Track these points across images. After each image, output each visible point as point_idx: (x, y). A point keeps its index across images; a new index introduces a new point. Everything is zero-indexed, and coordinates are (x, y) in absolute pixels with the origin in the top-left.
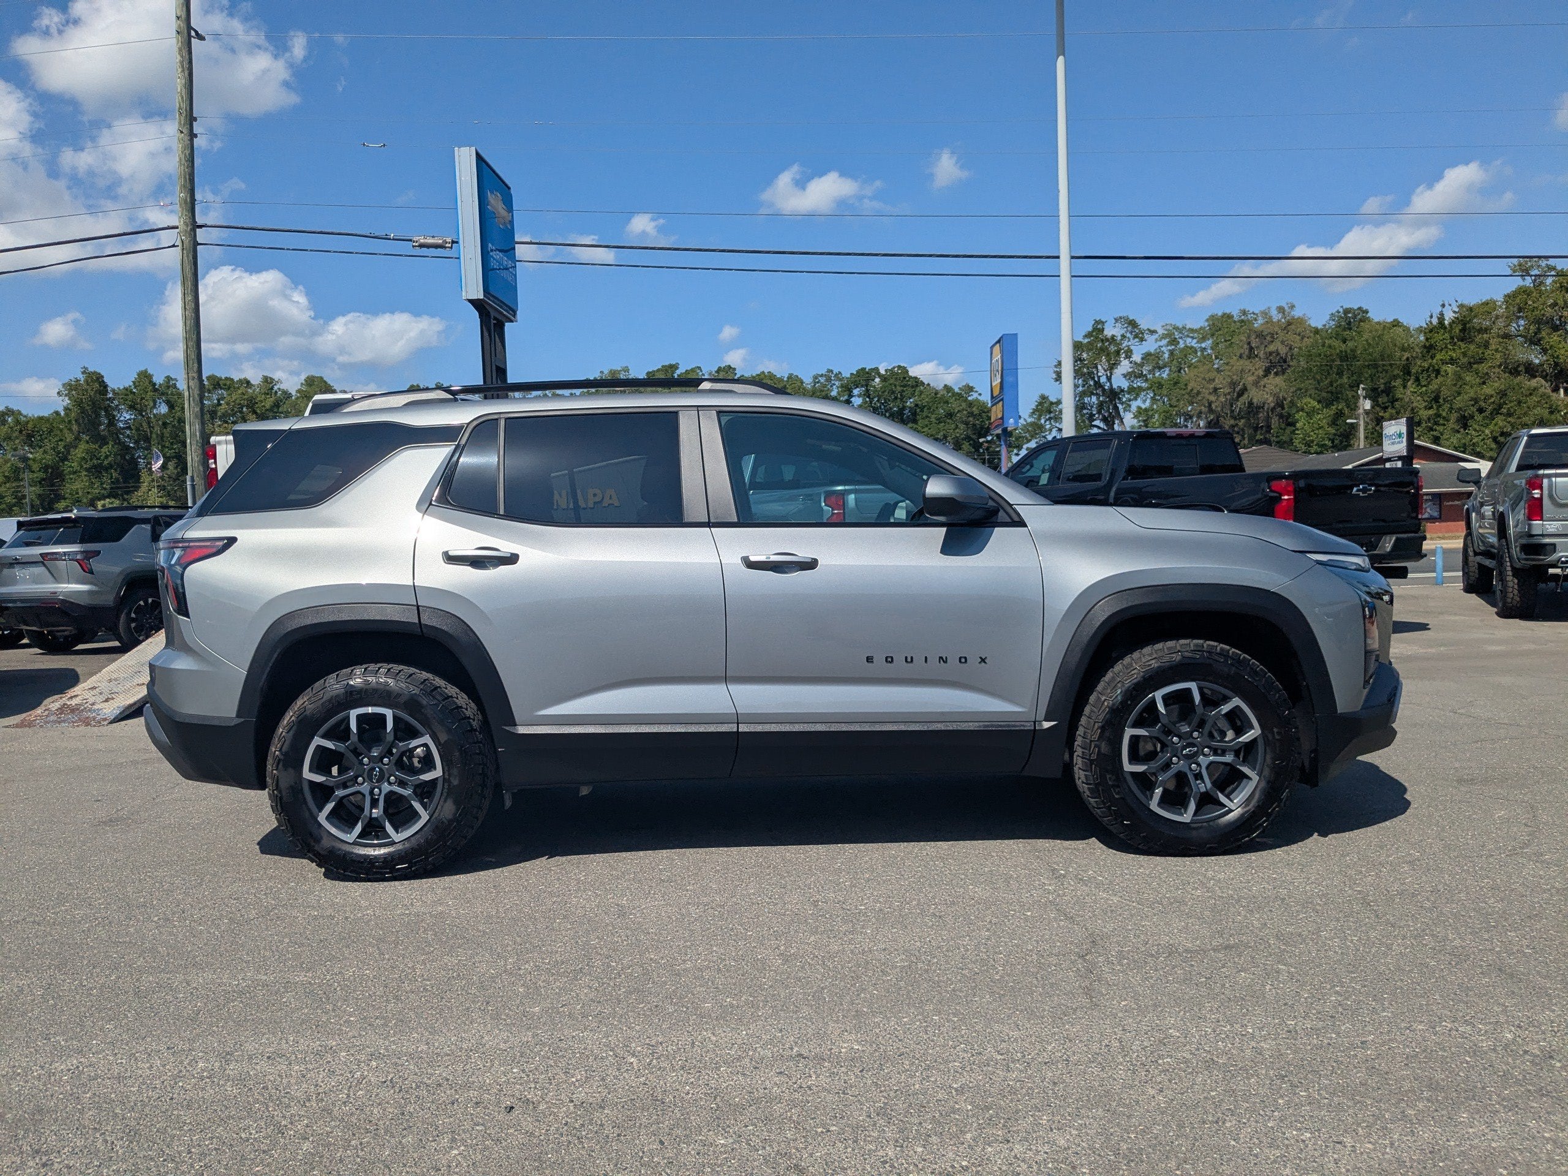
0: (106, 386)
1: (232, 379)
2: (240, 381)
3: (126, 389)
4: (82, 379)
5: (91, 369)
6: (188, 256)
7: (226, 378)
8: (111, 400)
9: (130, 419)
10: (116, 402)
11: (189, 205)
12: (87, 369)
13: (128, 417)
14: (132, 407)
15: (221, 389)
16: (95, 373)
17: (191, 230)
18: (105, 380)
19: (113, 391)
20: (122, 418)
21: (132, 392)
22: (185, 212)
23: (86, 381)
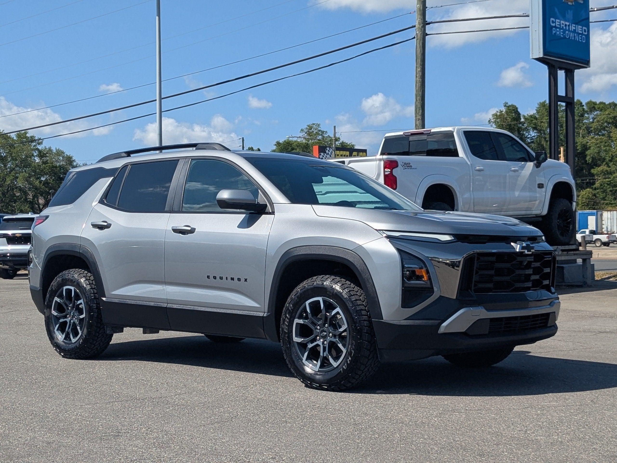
0: (519, 114)
1: (605, 103)
2: (610, 104)
3: (531, 116)
4: (504, 111)
5: (510, 104)
6: (419, 44)
7: (601, 103)
8: (523, 123)
9: (534, 136)
10: (526, 125)
11: (422, 11)
12: (507, 103)
13: (533, 135)
14: (535, 128)
15: (597, 111)
16: (513, 106)
17: (422, 27)
18: (519, 110)
19: (524, 116)
20: (529, 136)
21: (536, 119)
22: (419, 17)
23: (506, 112)
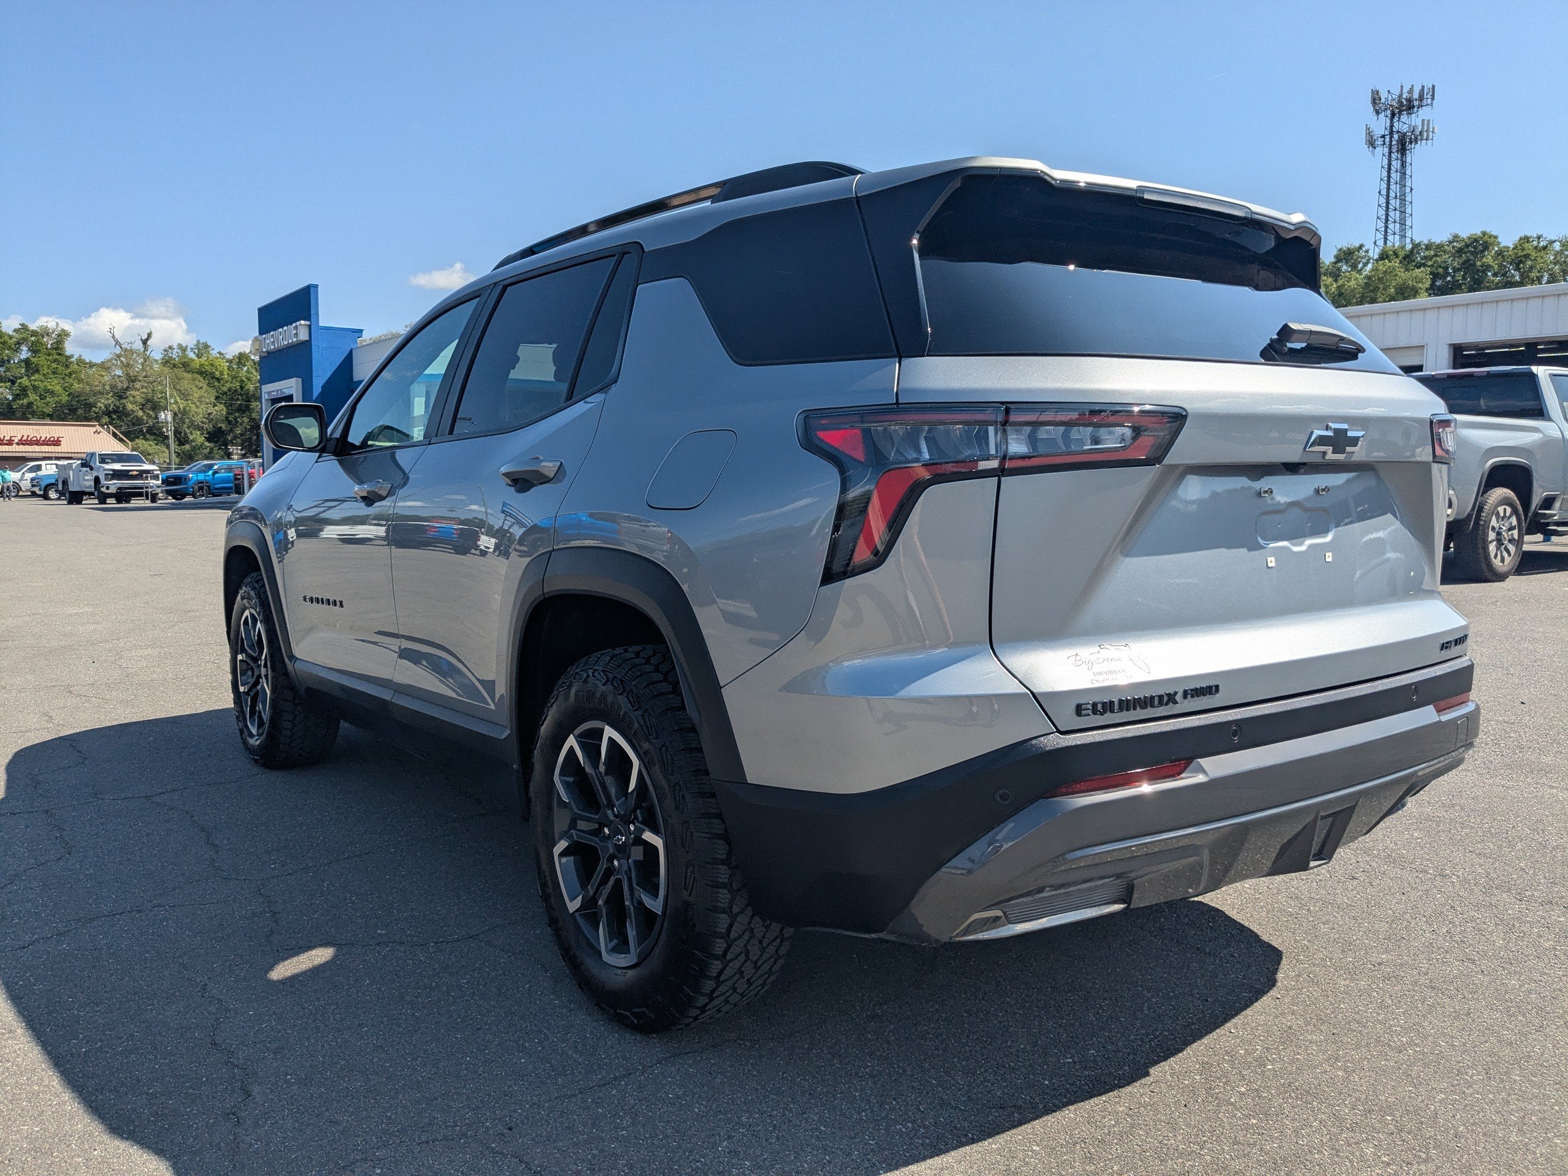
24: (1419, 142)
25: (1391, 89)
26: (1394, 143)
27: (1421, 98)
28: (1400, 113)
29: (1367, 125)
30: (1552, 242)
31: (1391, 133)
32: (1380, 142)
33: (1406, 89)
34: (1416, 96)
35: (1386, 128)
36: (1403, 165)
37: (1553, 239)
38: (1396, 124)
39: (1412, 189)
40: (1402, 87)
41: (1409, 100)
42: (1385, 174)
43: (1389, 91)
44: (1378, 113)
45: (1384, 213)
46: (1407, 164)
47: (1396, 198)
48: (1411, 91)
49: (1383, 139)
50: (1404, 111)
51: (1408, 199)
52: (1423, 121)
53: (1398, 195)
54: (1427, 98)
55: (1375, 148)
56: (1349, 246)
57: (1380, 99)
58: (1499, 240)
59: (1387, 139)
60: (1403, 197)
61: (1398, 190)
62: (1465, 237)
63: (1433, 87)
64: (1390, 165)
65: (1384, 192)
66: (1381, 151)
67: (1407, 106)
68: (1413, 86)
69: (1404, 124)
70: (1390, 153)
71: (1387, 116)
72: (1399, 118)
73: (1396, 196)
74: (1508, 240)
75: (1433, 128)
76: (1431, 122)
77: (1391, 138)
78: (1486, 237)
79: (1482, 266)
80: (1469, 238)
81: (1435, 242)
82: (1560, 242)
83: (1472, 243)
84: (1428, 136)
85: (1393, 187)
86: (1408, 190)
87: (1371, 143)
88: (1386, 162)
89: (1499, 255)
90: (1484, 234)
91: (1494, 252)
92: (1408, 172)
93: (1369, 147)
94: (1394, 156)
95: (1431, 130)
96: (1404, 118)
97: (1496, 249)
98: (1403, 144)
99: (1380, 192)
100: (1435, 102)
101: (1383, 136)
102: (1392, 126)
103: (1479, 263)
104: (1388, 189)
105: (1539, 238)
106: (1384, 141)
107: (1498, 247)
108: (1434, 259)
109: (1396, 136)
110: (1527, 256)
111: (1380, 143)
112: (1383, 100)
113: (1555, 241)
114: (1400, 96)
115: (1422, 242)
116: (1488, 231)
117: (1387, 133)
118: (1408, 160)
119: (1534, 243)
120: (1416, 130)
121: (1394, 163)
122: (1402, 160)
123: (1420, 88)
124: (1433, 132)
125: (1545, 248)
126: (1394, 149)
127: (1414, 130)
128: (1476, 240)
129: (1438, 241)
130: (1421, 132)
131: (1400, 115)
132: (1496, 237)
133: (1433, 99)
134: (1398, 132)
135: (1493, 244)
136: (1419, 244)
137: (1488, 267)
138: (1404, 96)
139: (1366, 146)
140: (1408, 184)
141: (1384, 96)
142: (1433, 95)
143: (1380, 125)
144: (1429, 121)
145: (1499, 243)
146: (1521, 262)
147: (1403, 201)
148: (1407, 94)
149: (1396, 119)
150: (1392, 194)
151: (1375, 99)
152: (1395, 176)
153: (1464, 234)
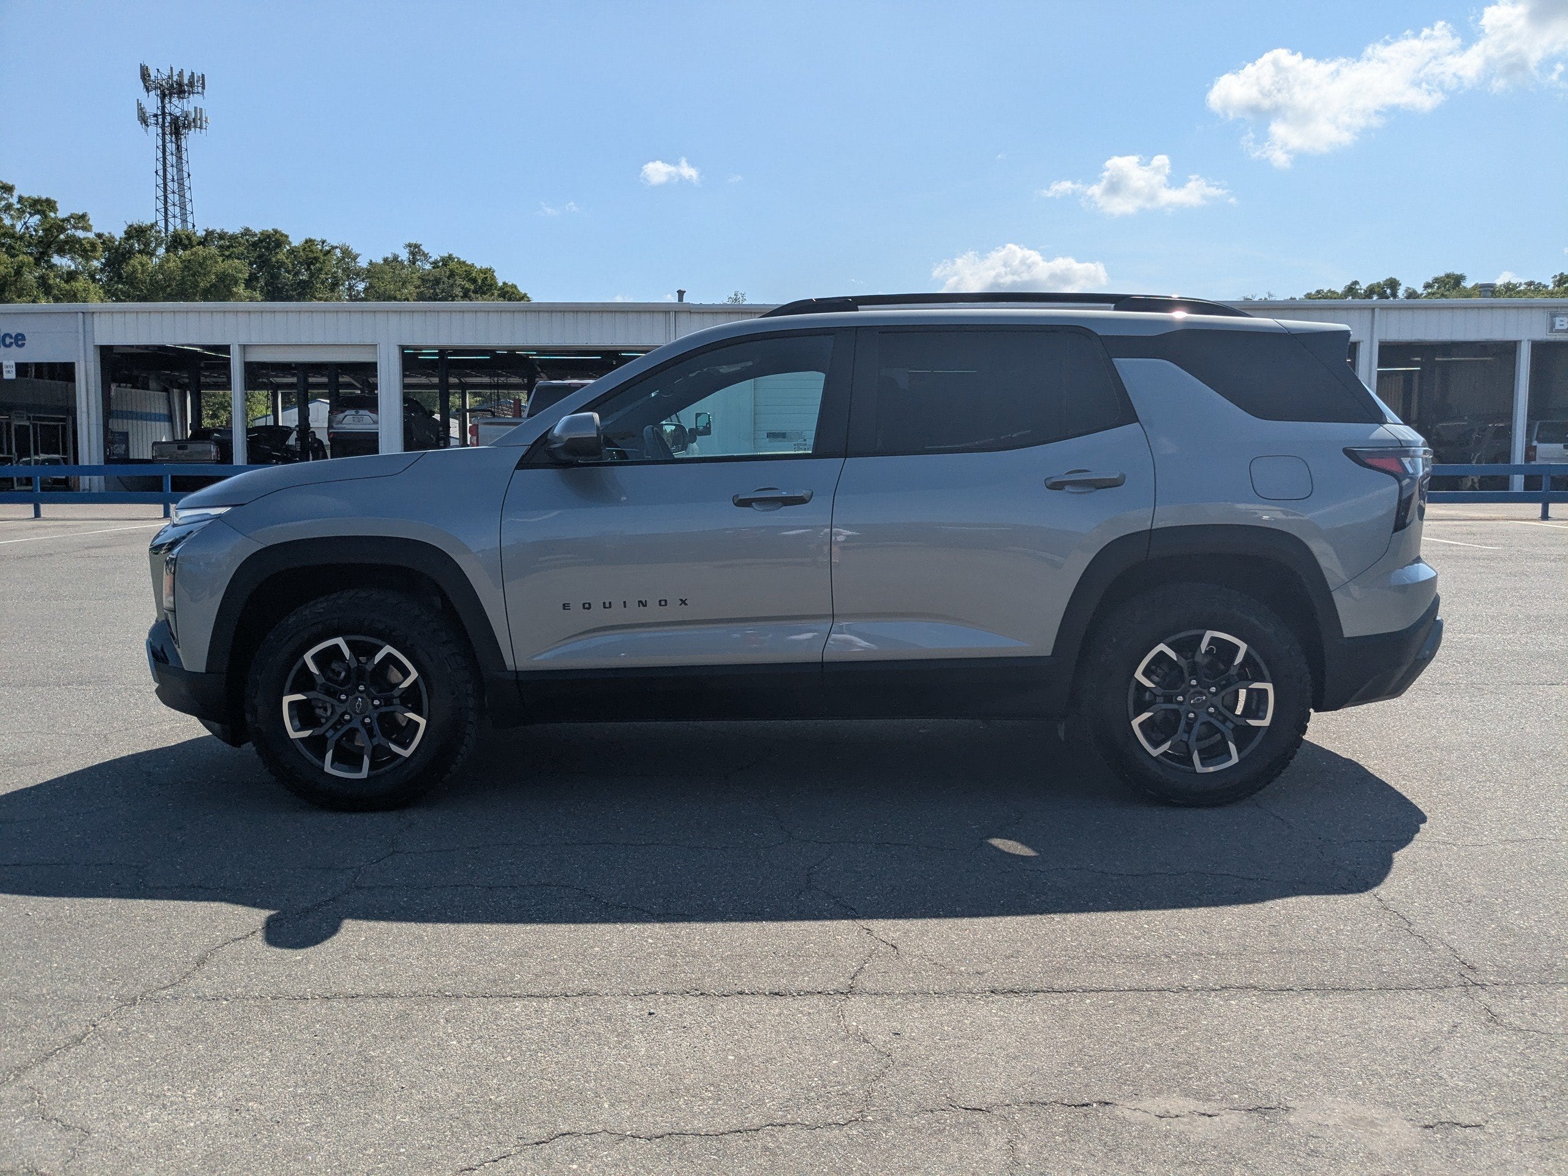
24: (193, 129)
25: (160, 70)
26: (167, 124)
27: (191, 84)
28: (171, 94)
29: (138, 100)
30: (334, 248)
31: (163, 113)
32: (152, 120)
33: (176, 72)
34: (186, 81)
35: (158, 108)
36: (179, 148)
37: (335, 245)
38: (168, 106)
39: (189, 175)
40: (171, 68)
41: (180, 84)
42: (160, 155)
43: (158, 70)
44: (148, 90)
45: (163, 194)
46: (183, 149)
47: (173, 180)
48: (181, 74)
49: (155, 118)
50: (175, 94)
51: (186, 183)
52: (196, 108)
53: (176, 178)
54: (198, 86)
55: (147, 126)
56: (141, 224)
57: (149, 76)
58: (290, 239)
59: (160, 120)
60: (181, 182)
61: (175, 173)
62: (257, 232)
63: (203, 76)
64: (164, 146)
65: (161, 173)
66: (154, 130)
67: (177, 88)
68: (182, 70)
69: (177, 106)
70: (164, 134)
71: (158, 95)
72: (170, 100)
73: (173, 179)
74: (296, 240)
75: (206, 118)
76: (204, 111)
77: (164, 119)
78: (278, 235)
79: (277, 262)
80: (262, 234)
81: (227, 233)
82: (341, 249)
83: (265, 239)
84: (201, 125)
85: (169, 169)
86: (185, 175)
87: (144, 120)
88: (160, 143)
89: (291, 254)
90: (276, 231)
91: (285, 250)
92: (184, 157)
93: (142, 124)
94: (168, 137)
95: (204, 119)
96: (175, 100)
97: (288, 248)
98: (177, 127)
99: (156, 172)
100: (205, 91)
101: (156, 116)
102: (163, 107)
103: (274, 259)
104: (165, 171)
105: (323, 242)
106: (157, 120)
107: (290, 246)
108: (231, 249)
109: (168, 118)
110: (316, 259)
111: (153, 122)
112: (152, 78)
113: (337, 247)
114: (170, 77)
115: (215, 230)
116: (279, 229)
117: (159, 113)
118: (184, 145)
119: (318, 246)
120: (189, 116)
121: (168, 145)
122: (177, 144)
123: (190, 74)
124: (206, 122)
125: (328, 252)
126: (168, 130)
127: (187, 116)
128: (269, 236)
129: (231, 232)
130: (194, 119)
131: (170, 97)
132: (287, 236)
133: (203, 88)
134: (170, 114)
135: (283, 242)
136: (212, 232)
137: (282, 264)
138: (175, 79)
139: (139, 122)
140: (185, 168)
141: (153, 74)
142: (203, 84)
143: (152, 104)
144: (201, 109)
145: (289, 243)
146: (312, 263)
147: (181, 184)
148: (177, 77)
149: (167, 100)
150: (169, 177)
151: (145, 74)
152: (171, 159)
153: (257, 229)
